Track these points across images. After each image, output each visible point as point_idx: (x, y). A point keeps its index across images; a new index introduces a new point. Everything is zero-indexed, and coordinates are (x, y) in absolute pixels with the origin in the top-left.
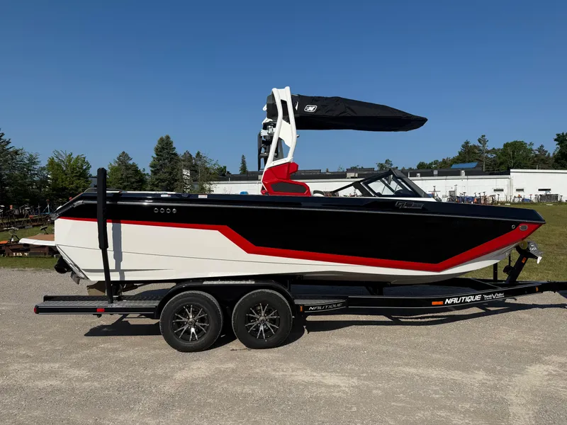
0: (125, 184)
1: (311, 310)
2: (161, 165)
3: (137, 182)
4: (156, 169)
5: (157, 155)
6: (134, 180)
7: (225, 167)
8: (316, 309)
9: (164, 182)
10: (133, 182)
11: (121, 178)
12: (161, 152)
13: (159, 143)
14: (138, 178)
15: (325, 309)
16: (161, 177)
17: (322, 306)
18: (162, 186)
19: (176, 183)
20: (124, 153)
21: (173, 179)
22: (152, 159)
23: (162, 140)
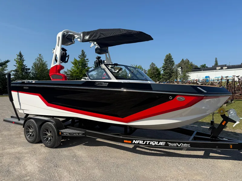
0: (153, 75)
1: (64, 134)
2: (166, 67)
3: (157, 75)
4: (165, 68)
5: (165, 62)
6: (156, 74)
7: (205, 65)
8: (66, 135)
9: (167, 74)
10: (156, 75)
11: (151, 73)
12: (166, 61)
13: (166, 57)
14: (158, 73)
15: (71, 135)
16: (166, 72)
17: (69, 133)
18: (166, 75)
19: (172, 74)
20: (152, 63)
21: (172, 72)
22: (163, 65)
23: (167, 56)
